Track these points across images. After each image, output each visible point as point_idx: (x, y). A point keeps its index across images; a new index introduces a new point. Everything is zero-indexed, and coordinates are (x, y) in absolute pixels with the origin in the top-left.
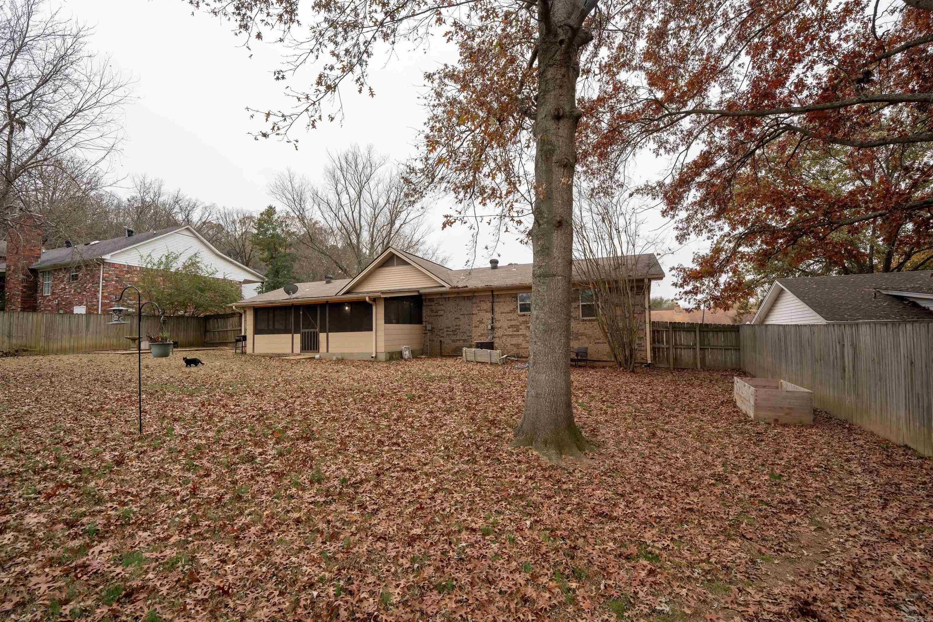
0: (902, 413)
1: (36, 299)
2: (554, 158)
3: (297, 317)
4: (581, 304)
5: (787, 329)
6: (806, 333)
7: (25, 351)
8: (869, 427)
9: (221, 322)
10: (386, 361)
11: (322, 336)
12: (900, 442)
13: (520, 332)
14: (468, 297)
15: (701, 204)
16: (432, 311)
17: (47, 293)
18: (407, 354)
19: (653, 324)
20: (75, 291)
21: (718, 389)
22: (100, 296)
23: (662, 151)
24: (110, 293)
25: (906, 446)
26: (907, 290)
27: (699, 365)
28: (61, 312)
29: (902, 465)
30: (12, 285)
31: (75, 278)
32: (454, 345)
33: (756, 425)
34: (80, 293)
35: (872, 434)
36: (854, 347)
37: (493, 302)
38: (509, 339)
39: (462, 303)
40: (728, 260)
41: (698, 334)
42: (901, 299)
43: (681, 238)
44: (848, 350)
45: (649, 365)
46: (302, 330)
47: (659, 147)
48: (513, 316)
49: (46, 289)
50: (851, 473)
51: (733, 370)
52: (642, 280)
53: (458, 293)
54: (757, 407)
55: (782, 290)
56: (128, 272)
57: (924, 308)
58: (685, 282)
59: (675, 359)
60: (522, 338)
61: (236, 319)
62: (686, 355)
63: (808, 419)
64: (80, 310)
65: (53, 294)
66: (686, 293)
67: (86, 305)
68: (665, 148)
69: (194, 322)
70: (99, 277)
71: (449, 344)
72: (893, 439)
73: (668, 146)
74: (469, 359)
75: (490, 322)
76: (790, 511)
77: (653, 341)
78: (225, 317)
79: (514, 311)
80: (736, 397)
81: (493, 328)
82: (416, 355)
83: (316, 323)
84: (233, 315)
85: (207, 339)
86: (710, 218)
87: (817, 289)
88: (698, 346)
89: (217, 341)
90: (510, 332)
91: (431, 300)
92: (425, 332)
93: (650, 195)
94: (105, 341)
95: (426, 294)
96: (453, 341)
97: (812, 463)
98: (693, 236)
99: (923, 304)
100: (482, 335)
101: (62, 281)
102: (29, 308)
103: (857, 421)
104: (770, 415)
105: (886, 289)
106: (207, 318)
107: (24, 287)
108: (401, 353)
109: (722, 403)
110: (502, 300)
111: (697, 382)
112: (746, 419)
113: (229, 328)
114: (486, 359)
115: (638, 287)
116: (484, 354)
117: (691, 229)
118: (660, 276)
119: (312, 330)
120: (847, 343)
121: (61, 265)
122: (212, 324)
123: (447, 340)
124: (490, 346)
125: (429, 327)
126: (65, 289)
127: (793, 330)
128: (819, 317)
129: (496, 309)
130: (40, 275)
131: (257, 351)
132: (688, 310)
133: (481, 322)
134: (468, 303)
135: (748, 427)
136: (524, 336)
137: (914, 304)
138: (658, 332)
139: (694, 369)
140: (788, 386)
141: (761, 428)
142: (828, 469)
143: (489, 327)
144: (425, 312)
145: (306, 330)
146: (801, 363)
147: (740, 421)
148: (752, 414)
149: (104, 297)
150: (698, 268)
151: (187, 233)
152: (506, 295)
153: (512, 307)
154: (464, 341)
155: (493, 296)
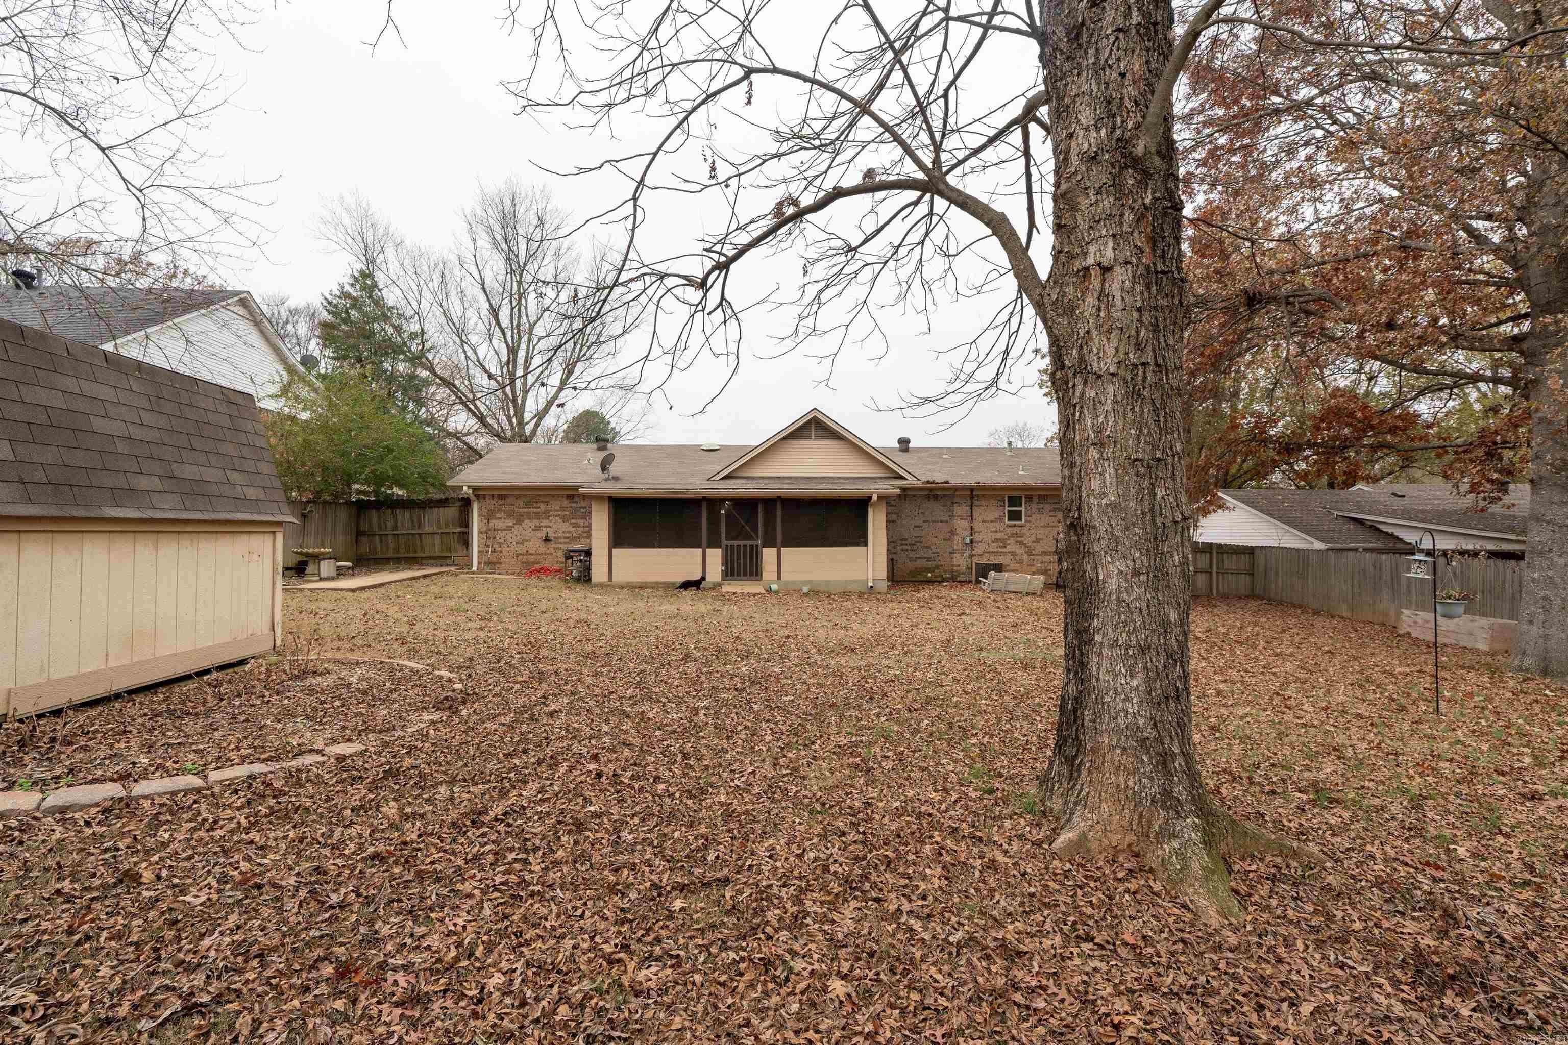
3: (714, 522)
9: (402, 516)
11: (769, 554)
13: (1008, 549)
14: (935, 497)
27: (1215, 592)
37: (971, 506)
38: (993, 557)
41: (1215, 554)
46: (725, 542)
48: (998, 526)
51: (1247, 596)
53: (931, 490)
57: (1387, 533)
60: (1009, 557)
61: (451, 512)
69: (343, 517)
75: (968, 533)
79: (1000, 519)
81: (971, 542)
83: (755, 530)
84: (443, 502)
88: (1214, 569)
89: (390, 554)
90: (994, 547)
96: (911, 559)
106: (363, 506)
110: (983, 503)
113: (427, 529)
119: (748, 543)
122: (374, 518)
128: (1310, 539)
129: (976, 515)
131: (618, 577)
136: (1014, 554)
137: (1376, 528)
143: (968, 541)
145: (735, 543)
151: (239, 310)
152: (991, 496)
153: (997, 514)
154: (929, 559)
155: (972, 497)
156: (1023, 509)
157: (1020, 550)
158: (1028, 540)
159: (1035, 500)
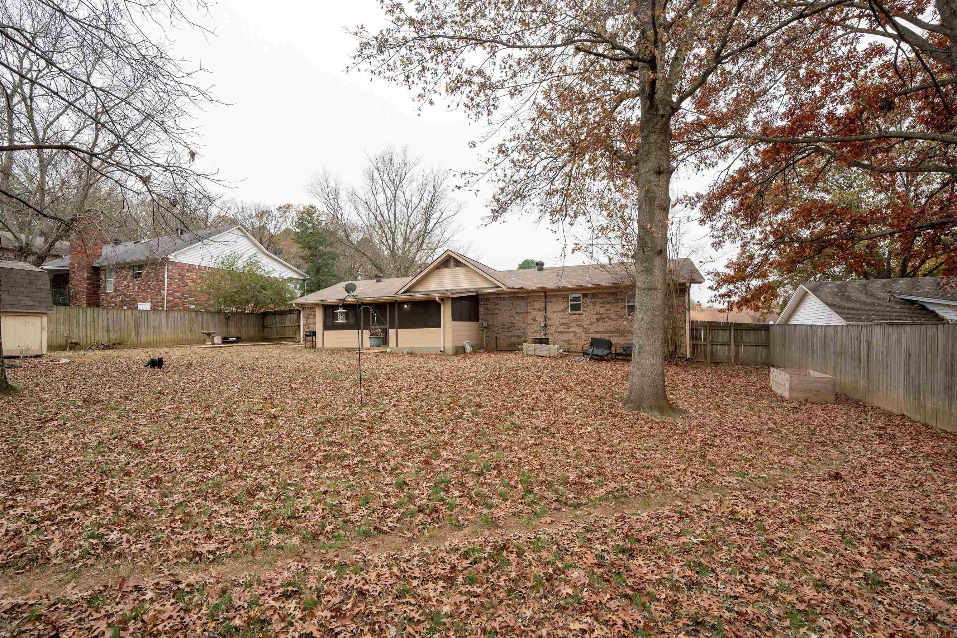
0: (902, 392)
1: (98, 296)
2: (656, 203)
3: (366, 315)
4: (627, 304)
5: (814, 328)
6: (830, 331)
7: (120, 344)
8: (877, 404)
9: (278, 318)
10: (453, 355)
11: (392, 332)
12: (899, 413)
13: (571, 330)
14: (523, 298)
15: (735, 213)
16: (487, 309)
17: (110, 289)
18: (468, 349)
19: (692, 323)
20: (139, 288)
21: (754, 378)
22: (165, 293)
23: (703, 166)
24: (174, 291)
25: (903, 415)
26: (917, 295)
27: (733, 360)
28: (125, 308)
29: (898, 425)
30: (76, 282)
31: (138, 275)
32: (509, 341)
33: (792, 402)
34: (144, 290)
35: (879, 408)
36: (869, 343)
37: (545, 302)
38: (560, 336)
39: (517, 302)
40: (759, 266)
41: (732, 332)
42: (913, 302)
43: (717, 245)
44: (864, 346)
45: (688, 360)
46: (371, 327)
47: (700, 162)
48: (565, 315)
49: (108, 286)
50: (863, 429)
51: (763, 364)
52: (685, 284)
53: (514, 293)
54: (791, 389)
55: (806, 292)
56: (188, 271)
58: (720, 285)
59: (712, 355)
60: (572, 335)
62: (722, 351)
63: (833, 398)
64: (144, 306)
65: (116, 290)
66: (721, 296)
67: (151, 302)
68: (705, 163)
69: (253, 319)
70: (163, 276)
71: (504, 340)
72: (895, 411)
73: (708, 162)
74: (529, 353)
75: (543, 320)
76: (824, 445)
77: (692, 338)
78: (283, 313)
79: (565, 310)
80: (772, 384)
81: (545, 326)
82: (477, 349)
83: (386, 320)
84: (291, 311)
85: (266, 335)
86: (742, 226)
87: (838, 293)
88: (732, 342)
89: (275, 336)
90: (562, 329)
91: (488, 299)
92: (482, 329)
93: (689, 206)
94: (181, 336)
95: (483, 294)
96: (509, 337)
97: (836, 424)
98: (728, 243)
99: (931, 308)
100: (535, 332)
101: (126, 279)
102: (94, 304)
103: (868, 399)
104: (801, 396)
105: (900, 294)
106: (265, 315)
107: (89, 284)
108: (464, 348)
109: (761, 388)
110: (554, 300)
111: (734, 374)
112: (783, 399)
113: (287, 324)
114: (545, 353)
115: (680, 290)
116: (542, 349)
117: (726, 237)
118: (700, 281)
119: (382, 327)
120: (863, 340)
121: (124, 264)
122: (268, 320)
123: (501, 336)
124: (545, 341)
125: (485, 324)
126: (129, 286)
127: (819, 330)
128: (839, 317)
129: (549, 308)
130: (102, 273)
131: (327, 345)
132: (721, 311)
133: (534, 320)
134: (523, 304)
135: (785, 404)
136: (575, 333)
137: (923, 308)
138: (697, 330)
139: (728, 363)
140: (814, 374)
141: (795, 404)
142: (847, 427)
143: (542, 325)
144: (482, 310)
145: (376, 327)
146: (825, 357)
147: (778, 401)
148: (787, 395)
149: (169, 295)
150: (732, 273)
151: (239, 233)
152: (558, 296)
153: (563, 307)
154: (519, 337)
155: (546, 296)
156: (581, 302)
157: (579, 331)
158: (584, 324)
159: (589, 297)
